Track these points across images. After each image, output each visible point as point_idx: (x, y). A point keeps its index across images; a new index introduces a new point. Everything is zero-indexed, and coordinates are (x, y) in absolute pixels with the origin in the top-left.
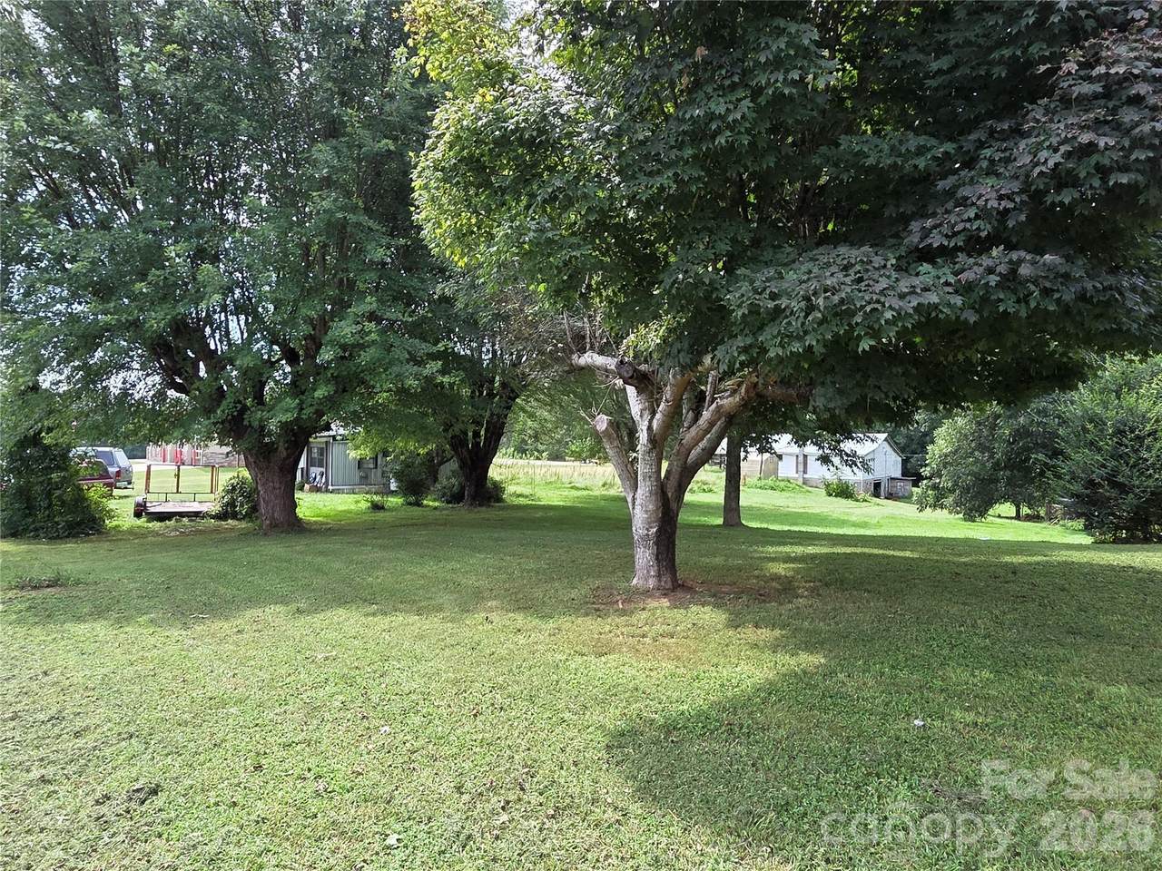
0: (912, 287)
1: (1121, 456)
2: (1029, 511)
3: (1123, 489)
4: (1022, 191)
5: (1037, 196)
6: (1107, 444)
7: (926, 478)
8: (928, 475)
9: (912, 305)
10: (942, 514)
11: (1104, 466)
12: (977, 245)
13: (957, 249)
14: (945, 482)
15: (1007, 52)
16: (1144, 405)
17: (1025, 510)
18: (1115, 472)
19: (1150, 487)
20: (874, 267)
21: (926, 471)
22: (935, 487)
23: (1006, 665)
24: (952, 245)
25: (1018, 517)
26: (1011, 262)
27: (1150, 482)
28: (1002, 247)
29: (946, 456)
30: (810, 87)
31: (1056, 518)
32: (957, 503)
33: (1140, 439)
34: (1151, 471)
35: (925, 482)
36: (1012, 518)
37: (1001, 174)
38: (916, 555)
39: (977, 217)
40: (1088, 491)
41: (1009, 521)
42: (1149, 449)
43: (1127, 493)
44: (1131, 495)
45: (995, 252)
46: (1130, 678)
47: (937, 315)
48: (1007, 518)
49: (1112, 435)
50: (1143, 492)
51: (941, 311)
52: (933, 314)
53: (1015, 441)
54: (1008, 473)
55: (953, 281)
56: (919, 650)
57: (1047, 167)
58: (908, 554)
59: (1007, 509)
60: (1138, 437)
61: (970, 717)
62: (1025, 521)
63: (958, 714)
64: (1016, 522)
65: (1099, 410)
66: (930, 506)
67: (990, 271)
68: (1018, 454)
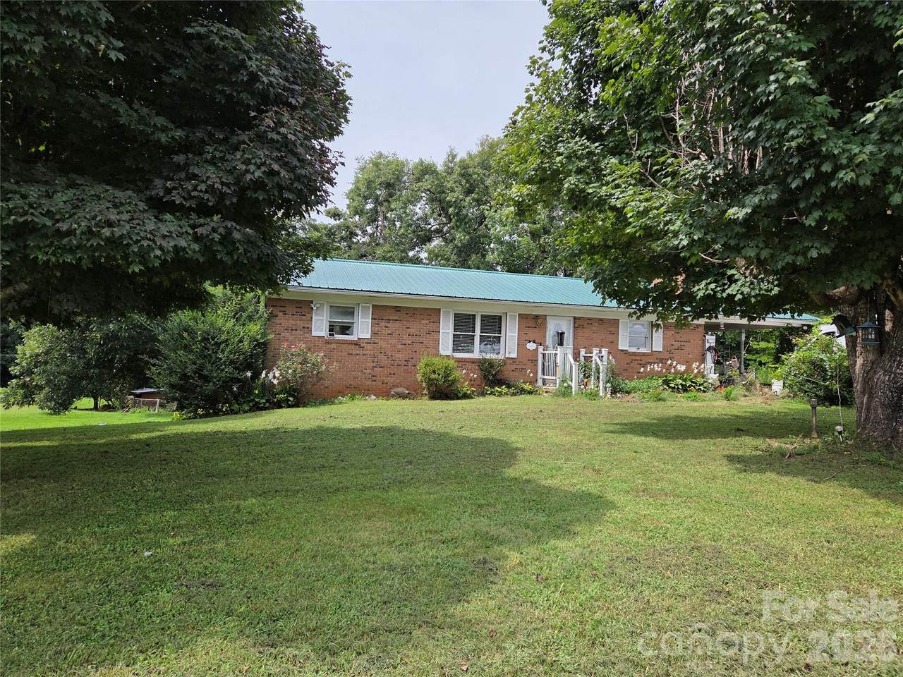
0: (170, 232)
1: (205, 356)
2: (106, 403)
3: (206, 379)
4: (235, 184)
5: (243, 190)
6: (197, 348)
7: (15, 377)
8: (18, 373)
9: (171, 245)
10: (33, 410)
11: (195, 363)
12: (204, 210)
13: (190, 209)
14: (39, 380)
15: (228, 90)
16: (220, 322)
17: (102, 402)
18: (202, 368)
19: (222, 377)
20: (139, 210)
21: (14, 370)
22: (24, 386)
23: (181, 504)
24: (188, 205)
25: (96, 408)
26: (226, 228)
27: (223, 374)
28: (219, 216)
29: (37, 355)
30: (100, 53)
31: (128, 406)
32: (49, 399)
33: (218, 345)
34: (223, 367)
35: (14, 381)
36: (91, 410)
37: (219, 166)
38: (56, 444)
39: (206, 192)
40: (182, 382)
41: (87, 412)
42: (223, 351)
43: (209, 382)
44: (211, 384)
45: (215, 218)
46: (254, 495)
47: (184, 254)
48: (87, 410)
49: (201, 341)
50: (218, 381)
51: (187, 253)
52: (181, 254)
53: (104, 343)
54: (97, 371)
55: (191, 232)
56: (113, 510)
57: (254, 177)
58: (47, 443)
59: (88, 402)
60: (216, 343)
61: (179, 540)
62: (102, 411)
63: (171, 541)
64: (95, 412)
65: (191, 323)
66: (18, 404)
67: (214, 230)
68: (107, 354)
